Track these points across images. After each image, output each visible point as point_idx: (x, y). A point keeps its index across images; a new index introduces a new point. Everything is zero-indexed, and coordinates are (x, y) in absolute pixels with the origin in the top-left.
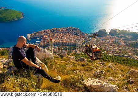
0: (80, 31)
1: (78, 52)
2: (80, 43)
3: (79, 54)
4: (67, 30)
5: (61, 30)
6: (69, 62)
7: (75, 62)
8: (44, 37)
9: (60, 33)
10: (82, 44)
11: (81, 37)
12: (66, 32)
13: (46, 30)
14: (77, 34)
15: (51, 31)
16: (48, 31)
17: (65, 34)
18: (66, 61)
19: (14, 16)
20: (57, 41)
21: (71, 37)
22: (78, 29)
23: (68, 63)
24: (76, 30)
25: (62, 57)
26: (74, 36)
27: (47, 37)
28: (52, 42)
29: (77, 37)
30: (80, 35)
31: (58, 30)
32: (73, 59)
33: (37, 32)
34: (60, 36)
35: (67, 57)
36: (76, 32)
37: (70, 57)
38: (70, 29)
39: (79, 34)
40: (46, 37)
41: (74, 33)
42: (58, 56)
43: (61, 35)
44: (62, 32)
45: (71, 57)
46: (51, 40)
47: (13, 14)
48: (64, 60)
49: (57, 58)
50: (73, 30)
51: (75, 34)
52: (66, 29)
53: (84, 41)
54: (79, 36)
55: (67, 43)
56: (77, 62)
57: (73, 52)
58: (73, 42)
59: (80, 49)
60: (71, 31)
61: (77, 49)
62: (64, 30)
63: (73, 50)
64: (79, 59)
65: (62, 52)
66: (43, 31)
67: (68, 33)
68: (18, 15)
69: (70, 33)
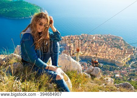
0: (125, 43)
1: (117, 75)
2: (123, 61)
4: (104, 39)
5: (94, 38)
6: (105, 86)
8: (68, 45)
9: (92, 43)
10: (127, 63)
11: (125, 52)
12: (101, 42)
13: (72, 36)
14: (119, 47)
16: (74, 37)
17: (100, 45)
19: (29, 11)
20: (86, 53)
21: (109, 49)
22: (122, 38)
23: (103, 87)
24: (117, 39)
25: (93, 76)
26: (115, 50)
27: (72, 46)
28: (79, 54)
30: (124, 49)
31: (89, 38)
32: (111, 83)
34: (91, 47)
35: (102, 78)
36: (117, 43)
37: (105, 79)
38: (109, 38)
39: (122, 47)
41: (115, 44)
42: (87, 74)
43: (94, 46)
44: (96, 42)
45: (107, 79)
46: (78, 50)
47: (27, 9)
48: (96, 83)
49: (86, 77)
50: (112, 40)
51: (116, 47)
52: (102, 38)
53: (129, 59)
54: (122, 49)
55: (102, 59)
56: (118, 88)
57: (109, 74)
58: (111, 59)
59: (122, 71)
60: (109, 40)
61: (117, 70)
62: (99, 39)
63: (110, 72)
64: (121, 85)
65: (93, 69)
66: (67, 36)
67: (104, 44)
68: (34, 10)
69: (108, 45)
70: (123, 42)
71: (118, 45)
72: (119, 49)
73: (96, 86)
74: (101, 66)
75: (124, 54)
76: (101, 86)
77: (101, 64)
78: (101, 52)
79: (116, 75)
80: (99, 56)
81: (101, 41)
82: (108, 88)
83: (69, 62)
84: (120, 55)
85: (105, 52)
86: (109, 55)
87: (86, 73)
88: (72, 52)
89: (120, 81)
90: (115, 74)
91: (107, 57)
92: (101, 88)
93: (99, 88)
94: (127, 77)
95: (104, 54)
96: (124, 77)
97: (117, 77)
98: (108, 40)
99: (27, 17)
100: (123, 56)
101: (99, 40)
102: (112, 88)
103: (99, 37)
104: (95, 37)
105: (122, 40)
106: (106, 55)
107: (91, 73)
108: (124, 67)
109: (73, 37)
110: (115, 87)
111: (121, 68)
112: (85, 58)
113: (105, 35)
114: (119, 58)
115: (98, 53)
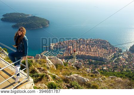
0: (110, 44)
1: (105, 68)
2: (109, 58)
3: (106, 71)
4: (95, 42)
5: (88, 42)
9: (87, 45)
10: (111, 59)
11: (110, 51)
12: (93, 44)
14: (105, 48)
17: (92, 47)
21: (99, 50)
24: (104, 42)
26: (103, 50)
27: (72, 48)
29: (105, 51)
36: (104, 45)
38: (98, 41)
39: (108, 48)
40: (70, 48)
41: (103, 46)
43: (88, 47)
44: (89, 44)
47: (39, 22)
50: (101, 43)
52: (93, 41)
53: (113, 56)
54: (108, 49)
57: (99, 68)
58: (100, 56)
59: (108, 65)
60: (98, 43)
61: (105, 64)
63: (99, 66)
67: (95, 46)
68: (44, 22)
69: (98, 46)
71: (105, 46)
75: (109, 53)
77: (93, 60)
78: (93, 52)
85: (96, 52)
86: (99, 54)
90: (103, 67)
91: (97, 55)
94: (111, 69)
95: (95, 53)
96: (110, 69)
97: (105, 70)
100: (109, 54)
101: (91, 43)
105: (108, 43)
106: (96, 54)
108: (109, 62)
111: (108, 63)
112: (82, 56)
113: (96, 40)
114: (106, 55)
115: (91, 53)
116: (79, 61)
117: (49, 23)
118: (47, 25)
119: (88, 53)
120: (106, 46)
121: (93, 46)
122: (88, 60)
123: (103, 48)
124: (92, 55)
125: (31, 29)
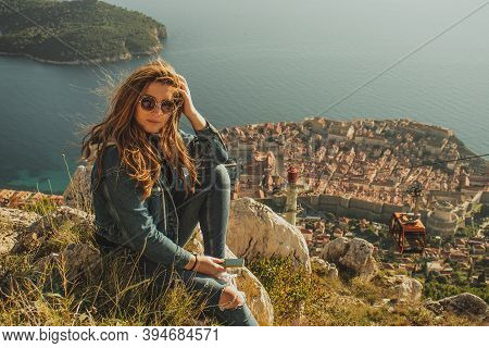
0: (461, 149)
2: (455, 215)
4: (386, 135)
5: (351, 132)
6: (391, 309)
7: (426, 312)
8: (259, 158)
9: (345, 150)
10: (468, 222)
11: (462, 182)
12: (377, 147)
13: (271, 124)
14: (439, 165)
15: (296, 132)
16: (279, 130)
18: (371, 302)
19: (117, 37)
20: (322, 187)
21: (405, 173)
23: (384, 310)
24: (433, 135)
25: (347, 273)
26: (424, 174)
27: (272, 160)
30: (457, 171)
31: (333, 133)
32: (413, 294)
33: (225, 132)
34: (340, 166)
35: (378, 277)
36: (433, 150)
37: (391, 280)
38: (402, 130)
39: (450, 166)
40: (265, 163)
41: (426, 153)
42: (325, 265)
43: (350, 159)
44: (356, 146)
45: (399, 282)
46: (292, 177)
47: (113, 28)
48: (357, 296)
49: (320, 273)
50: (416, 140)
51: (429, 163)
52: (379, 131)
53: (476, 209)
54: (451, 173)
55: (379, 205)
56: (437, 314)
57: (406, 261)
59: (452, 250)
60: (404, 141)
61: (435, 245)
62: (367, 135)
64: (448, 302)
65: (348, 246)
66: (254, 126)
67: (388, 152)
68: (137, 33)
69: (400, 155)
70: (454, 146)
71: (436, 156)
72: (439, 171)
73: (359, 305)
74: (377, 233)
75: (458, 189)
76: (376, 307)
77: (375, 225)
78: (375, 182)
79: (429, 264)
80: (369, 195)
81: (376, 142)
82: (402, 314)
83: (263, 226)
84: (446, 194)
85: (390, 183)
87: (321, 261)
88: (270, 181)
89: (444, 286)
90: (426, 261)
91: (396, 199)
92: (376, 314)
93: (369, 315)
94: (469, 271)
95: (387, 188)
96: (459, 273)
97: (433, 272)
98: (399, 137)
99: (112, 56)
100: (457, 195)
101: (368, 141)
102: (417, 314)
103: (368, 128)
104: (356, 129)
105: (453, 139)
106: (393, 193)
107: (341, 259)
108: (457, 235)
109: (276, 127)
110: (428, 312)
111: (448, 240)
112: (320, 204)
113: (390, 123)
114: (440, 202)
115: (366, 187)
116: (307, 227)
117: (162, 37)
118: (153, 44)
119: (350, 189)
120: (441, 157)
121: (377, 153)
122: (351, 223)
123: (425, 164)
124: (369, 200)
125: (77, 62)
